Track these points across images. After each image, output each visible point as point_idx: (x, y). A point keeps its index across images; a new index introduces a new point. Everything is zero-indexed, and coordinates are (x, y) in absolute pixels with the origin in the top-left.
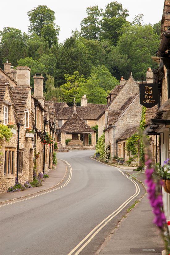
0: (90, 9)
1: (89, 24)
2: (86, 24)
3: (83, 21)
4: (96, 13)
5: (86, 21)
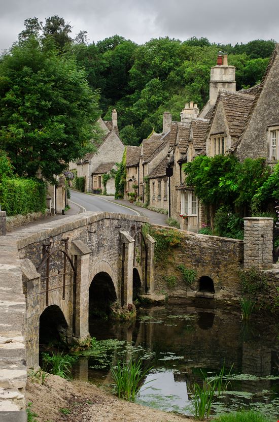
0: (29, 21)
1: (27, 38)
2: (25, 37)
3: (20, 34)
4: (36, 26)
5: (24, 34)
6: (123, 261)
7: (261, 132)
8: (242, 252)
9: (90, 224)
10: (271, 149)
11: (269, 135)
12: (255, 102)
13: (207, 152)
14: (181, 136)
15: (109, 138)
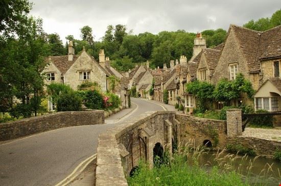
4: (112, 28)
6: (167, 135)
7: (225, 67)
8: (226, 127)
9: (151, 118)
10: (231, 75)
11: (230, 68)
12: (221, 52)
13: (197, 77)
14: (183, 71)
15: (146, 74)
